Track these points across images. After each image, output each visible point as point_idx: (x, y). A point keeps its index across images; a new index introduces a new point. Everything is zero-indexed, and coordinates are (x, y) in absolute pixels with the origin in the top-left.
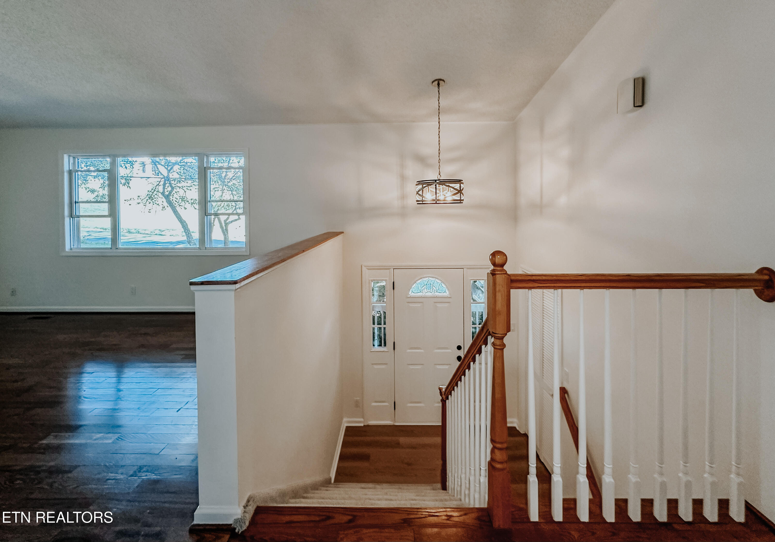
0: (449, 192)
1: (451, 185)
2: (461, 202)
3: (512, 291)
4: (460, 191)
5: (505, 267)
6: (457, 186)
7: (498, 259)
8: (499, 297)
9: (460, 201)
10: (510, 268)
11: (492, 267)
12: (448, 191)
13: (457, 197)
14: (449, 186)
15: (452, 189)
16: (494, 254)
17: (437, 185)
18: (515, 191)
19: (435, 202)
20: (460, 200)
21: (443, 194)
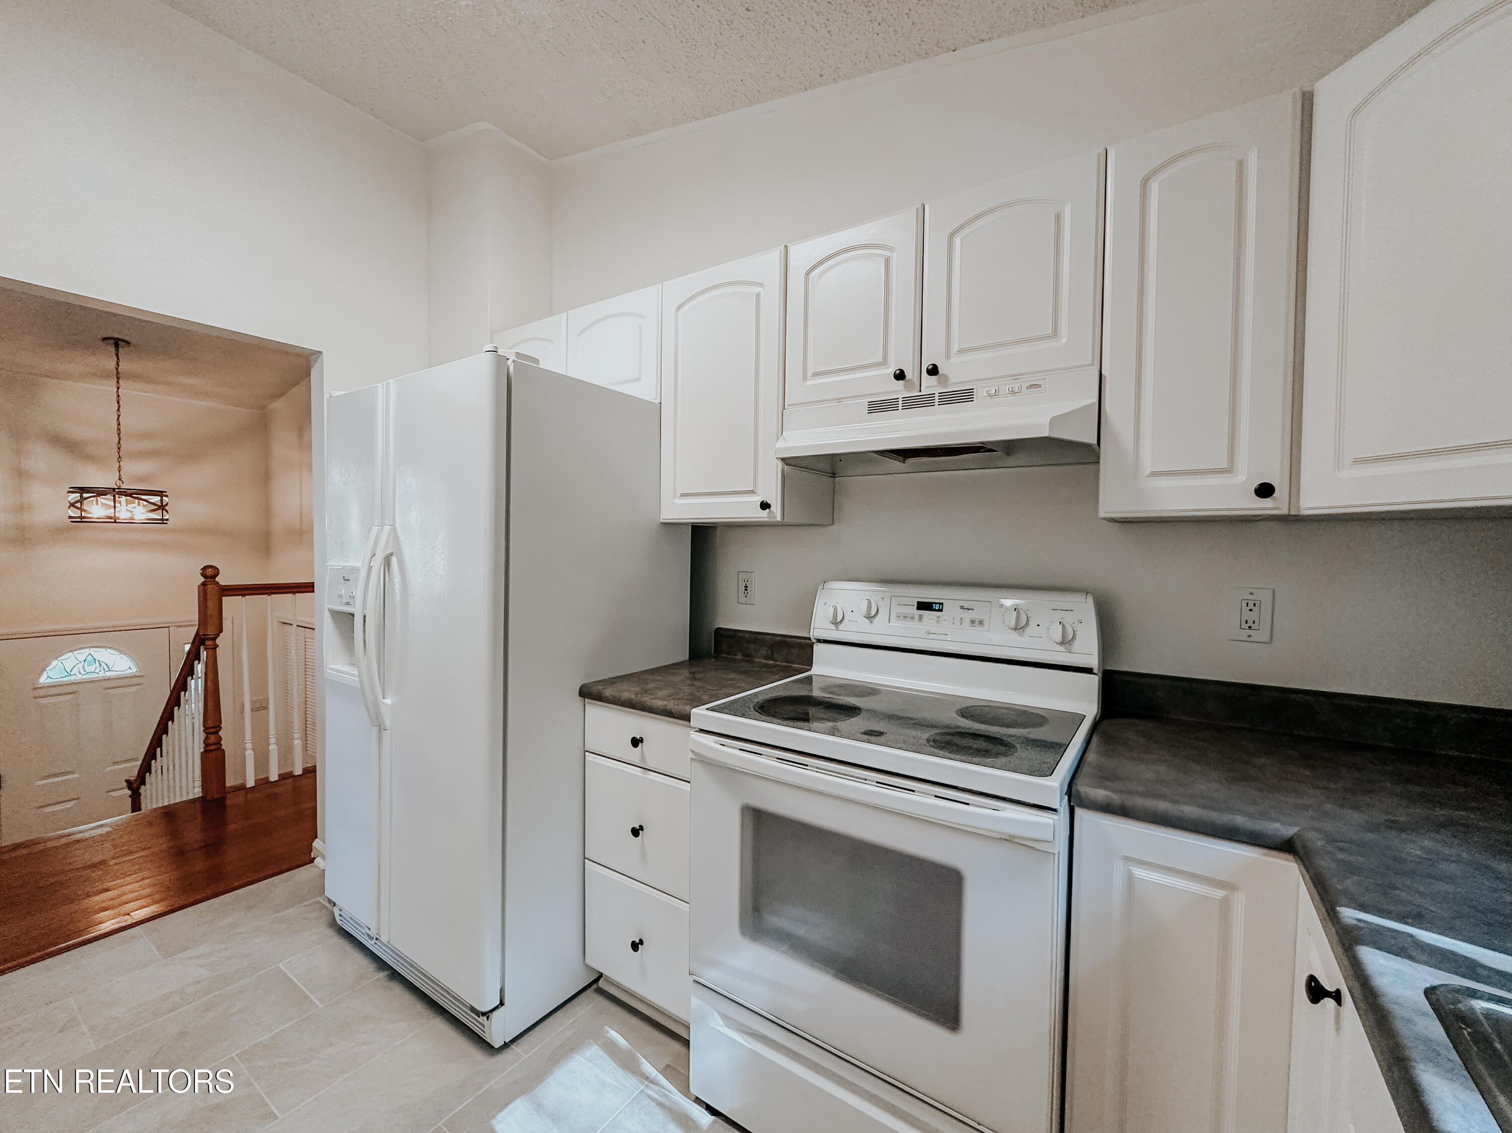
0: (141, 507)
1: (143, 497)
2: (165, 522)
3: (224, 598)
4: (162, 507)
5: (217, 579)
6: (156, 499)
7: (209, 572)
8: (211, 604)
9: (163, 521)
10: (222, 580)
11: (203, 579)
12: (139, 505)
13: (156, 515)
14: (139, 499)
15: (145, 503)
16: (205, 568)
17: (117, 496)
18: (267, 511)
19: (113, 520)
20: (162, 519)
21: (127, 510)
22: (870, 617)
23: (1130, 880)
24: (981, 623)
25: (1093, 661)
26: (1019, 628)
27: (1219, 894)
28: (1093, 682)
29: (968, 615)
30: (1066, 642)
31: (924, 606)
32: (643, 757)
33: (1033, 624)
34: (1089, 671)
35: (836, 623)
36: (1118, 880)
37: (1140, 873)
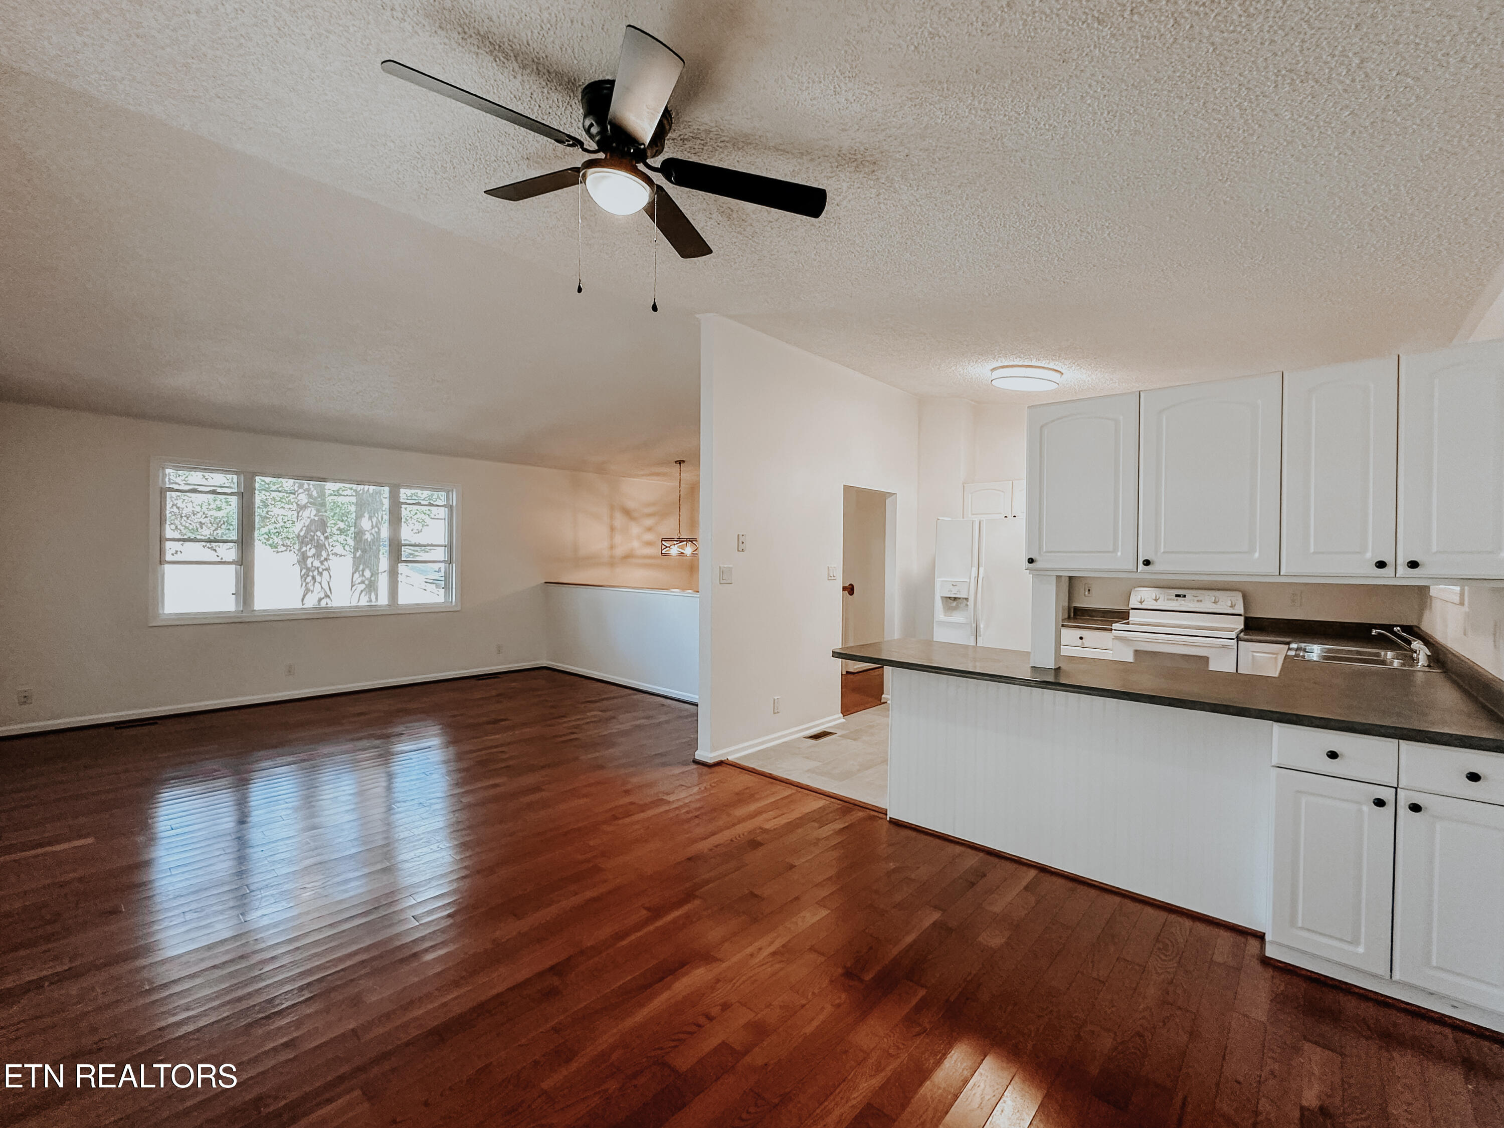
22: (1156, 600)
23: (1253, 656)
24: (1201, 601)
25: (1242, 612)
26: (1215, 602)
27: (1275, 656)
28: (1242, 618)
29: (1196, 599)
30: (1232, 606)
31: (1177, 596)
32: (1083, 643)
33: (1221, 600)
34: (1240, 615)
35: (1141, 602)
36: (1250, 657)
37: (1255, 654)
